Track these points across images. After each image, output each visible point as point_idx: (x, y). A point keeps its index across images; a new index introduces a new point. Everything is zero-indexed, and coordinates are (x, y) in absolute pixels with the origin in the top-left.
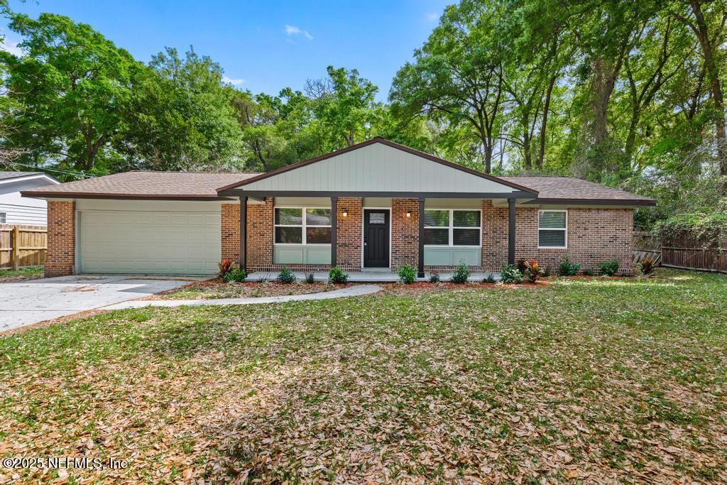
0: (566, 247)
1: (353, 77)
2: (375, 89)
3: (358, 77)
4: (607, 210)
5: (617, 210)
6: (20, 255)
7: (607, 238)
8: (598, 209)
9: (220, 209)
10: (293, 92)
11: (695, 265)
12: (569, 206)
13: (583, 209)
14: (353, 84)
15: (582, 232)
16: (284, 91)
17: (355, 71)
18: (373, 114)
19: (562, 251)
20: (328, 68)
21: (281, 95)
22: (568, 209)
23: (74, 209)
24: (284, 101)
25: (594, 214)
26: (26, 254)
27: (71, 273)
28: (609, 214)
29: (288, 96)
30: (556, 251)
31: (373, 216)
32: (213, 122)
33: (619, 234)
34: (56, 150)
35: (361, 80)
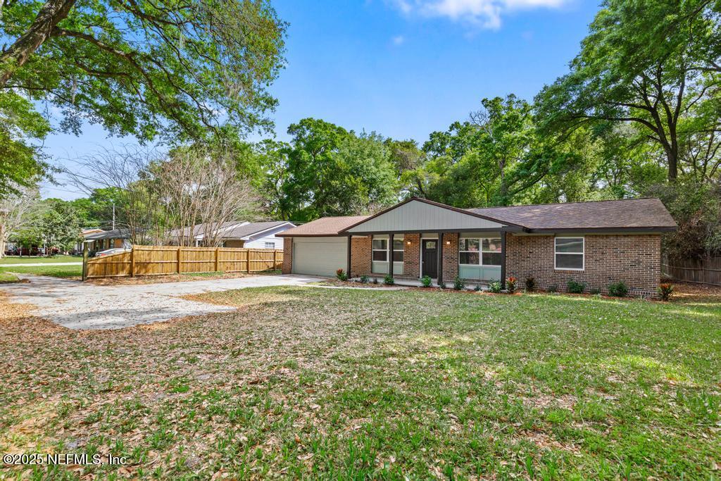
0: (583, 269)
4: (628, 236)
5: (640, 236)
6: (277, 263)
7: (628, 262)
8: (617, 236)
10: (461, 124)
12: (586, 234)
13: (599, 236)
14: (510, 109)
15: (599, 256)
16: (453, 125)
19: (579, 273)
20: (483, 101)
21: (451, 128)
22: (586, 236)
23: (292, 241)
24: (454, 133)
26: (279, 263)
27: (290, 273)
28: (629, 240)
29: (457, 128)
30: (571, 272)
31: (428, 244)
32: (374, 177)
33: (643, 258)
34: (307, 198)
35: (518, 102)
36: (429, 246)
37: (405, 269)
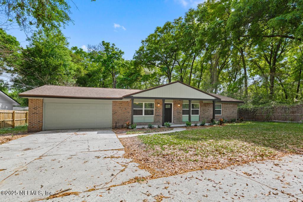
0: (221, 115)
1: (113, 47)
2: (123, 53)
3: (115, 47)
5: (234, 104)
7: (231, 112)
9: (112, 103)
11: (249, 119)
12: (222, 103)
14: (113, 50)
15: (225, 110)
17: (113, 44)
18: (124, 63)
25: (228, 105)
27: (41, 130)
28: (232, 105)
30: (219, 116)
33: (234, 111)
35: (116, 48)
36: (167, 107)
37: (155, 119)
